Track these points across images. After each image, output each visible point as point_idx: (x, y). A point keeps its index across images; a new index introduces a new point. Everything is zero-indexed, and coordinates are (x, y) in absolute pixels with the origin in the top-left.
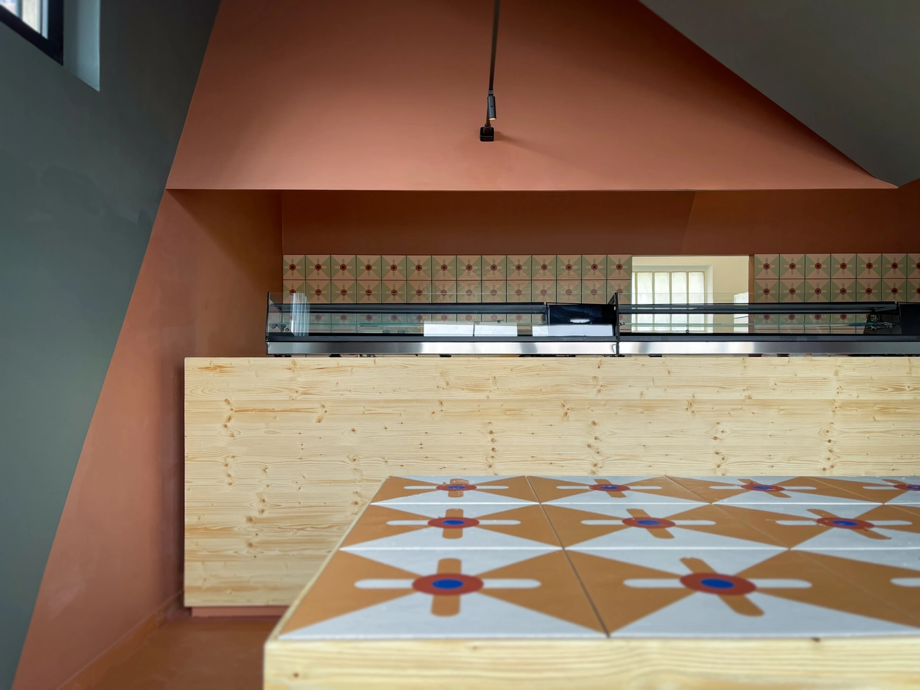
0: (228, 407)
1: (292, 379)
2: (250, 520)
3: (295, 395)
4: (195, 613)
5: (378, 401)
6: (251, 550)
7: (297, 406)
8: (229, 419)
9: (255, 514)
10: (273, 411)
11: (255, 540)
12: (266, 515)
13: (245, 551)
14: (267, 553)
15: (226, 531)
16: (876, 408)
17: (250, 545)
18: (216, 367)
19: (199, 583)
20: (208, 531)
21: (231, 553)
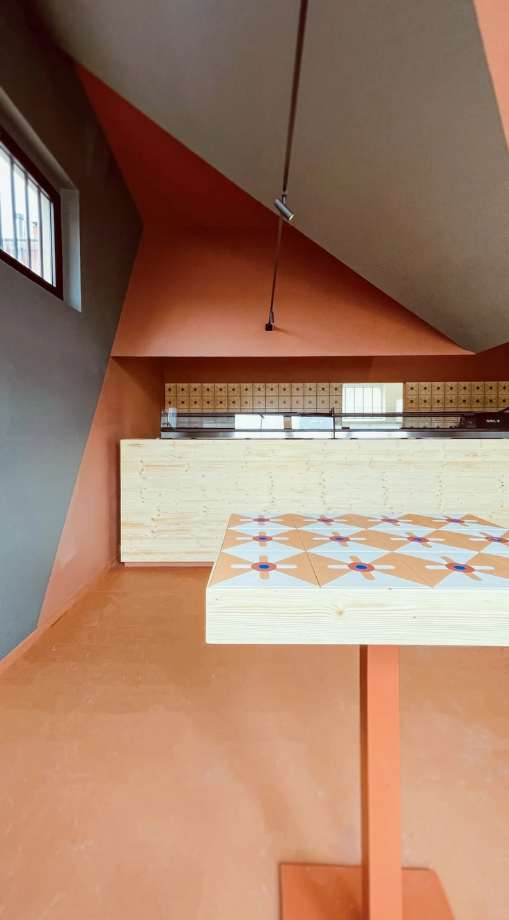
0: (142, 464)
1: (173, 451)
2: (153, 519)
3: (174, 458)
4: (126, 565)
5: (215, 462)
6: (153, 534)
7: (176, 464)
8: (143, 470)
9: (155, 517)
10: (164, 466)
11: (155, 530)
12: (160, 517)
13: (150, 535)
14: (161, 536)
15: (141, 525)
16: (464, 465)
17: (153, 532)
18: (136, 445)
19: (128, 551)
20: (132, 525)
21: (144, 536)
